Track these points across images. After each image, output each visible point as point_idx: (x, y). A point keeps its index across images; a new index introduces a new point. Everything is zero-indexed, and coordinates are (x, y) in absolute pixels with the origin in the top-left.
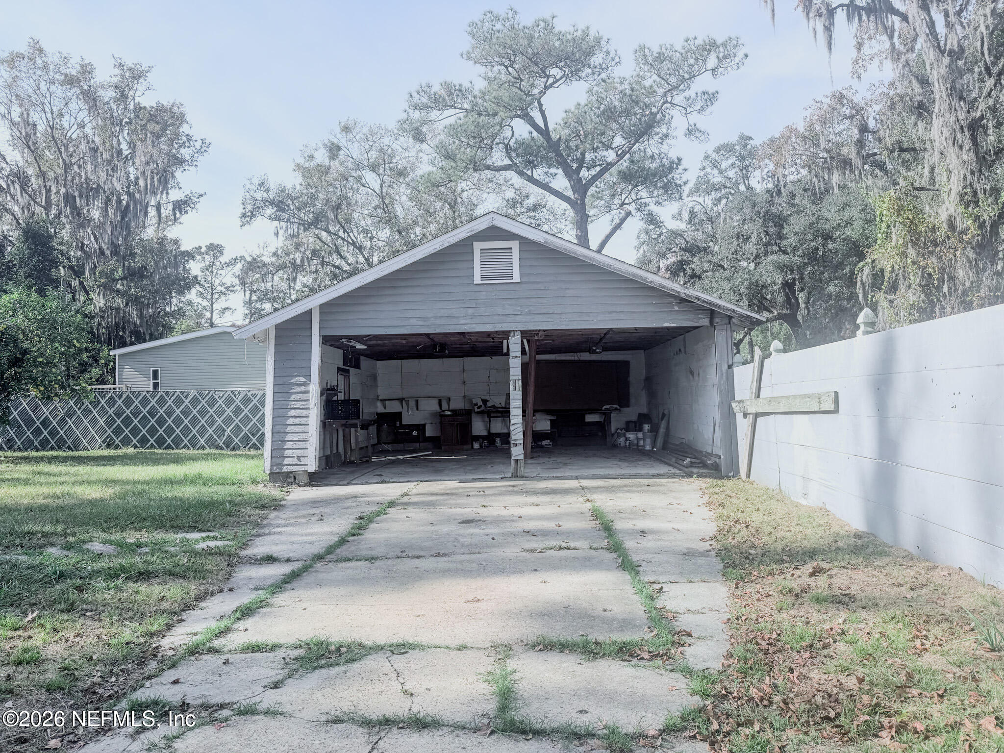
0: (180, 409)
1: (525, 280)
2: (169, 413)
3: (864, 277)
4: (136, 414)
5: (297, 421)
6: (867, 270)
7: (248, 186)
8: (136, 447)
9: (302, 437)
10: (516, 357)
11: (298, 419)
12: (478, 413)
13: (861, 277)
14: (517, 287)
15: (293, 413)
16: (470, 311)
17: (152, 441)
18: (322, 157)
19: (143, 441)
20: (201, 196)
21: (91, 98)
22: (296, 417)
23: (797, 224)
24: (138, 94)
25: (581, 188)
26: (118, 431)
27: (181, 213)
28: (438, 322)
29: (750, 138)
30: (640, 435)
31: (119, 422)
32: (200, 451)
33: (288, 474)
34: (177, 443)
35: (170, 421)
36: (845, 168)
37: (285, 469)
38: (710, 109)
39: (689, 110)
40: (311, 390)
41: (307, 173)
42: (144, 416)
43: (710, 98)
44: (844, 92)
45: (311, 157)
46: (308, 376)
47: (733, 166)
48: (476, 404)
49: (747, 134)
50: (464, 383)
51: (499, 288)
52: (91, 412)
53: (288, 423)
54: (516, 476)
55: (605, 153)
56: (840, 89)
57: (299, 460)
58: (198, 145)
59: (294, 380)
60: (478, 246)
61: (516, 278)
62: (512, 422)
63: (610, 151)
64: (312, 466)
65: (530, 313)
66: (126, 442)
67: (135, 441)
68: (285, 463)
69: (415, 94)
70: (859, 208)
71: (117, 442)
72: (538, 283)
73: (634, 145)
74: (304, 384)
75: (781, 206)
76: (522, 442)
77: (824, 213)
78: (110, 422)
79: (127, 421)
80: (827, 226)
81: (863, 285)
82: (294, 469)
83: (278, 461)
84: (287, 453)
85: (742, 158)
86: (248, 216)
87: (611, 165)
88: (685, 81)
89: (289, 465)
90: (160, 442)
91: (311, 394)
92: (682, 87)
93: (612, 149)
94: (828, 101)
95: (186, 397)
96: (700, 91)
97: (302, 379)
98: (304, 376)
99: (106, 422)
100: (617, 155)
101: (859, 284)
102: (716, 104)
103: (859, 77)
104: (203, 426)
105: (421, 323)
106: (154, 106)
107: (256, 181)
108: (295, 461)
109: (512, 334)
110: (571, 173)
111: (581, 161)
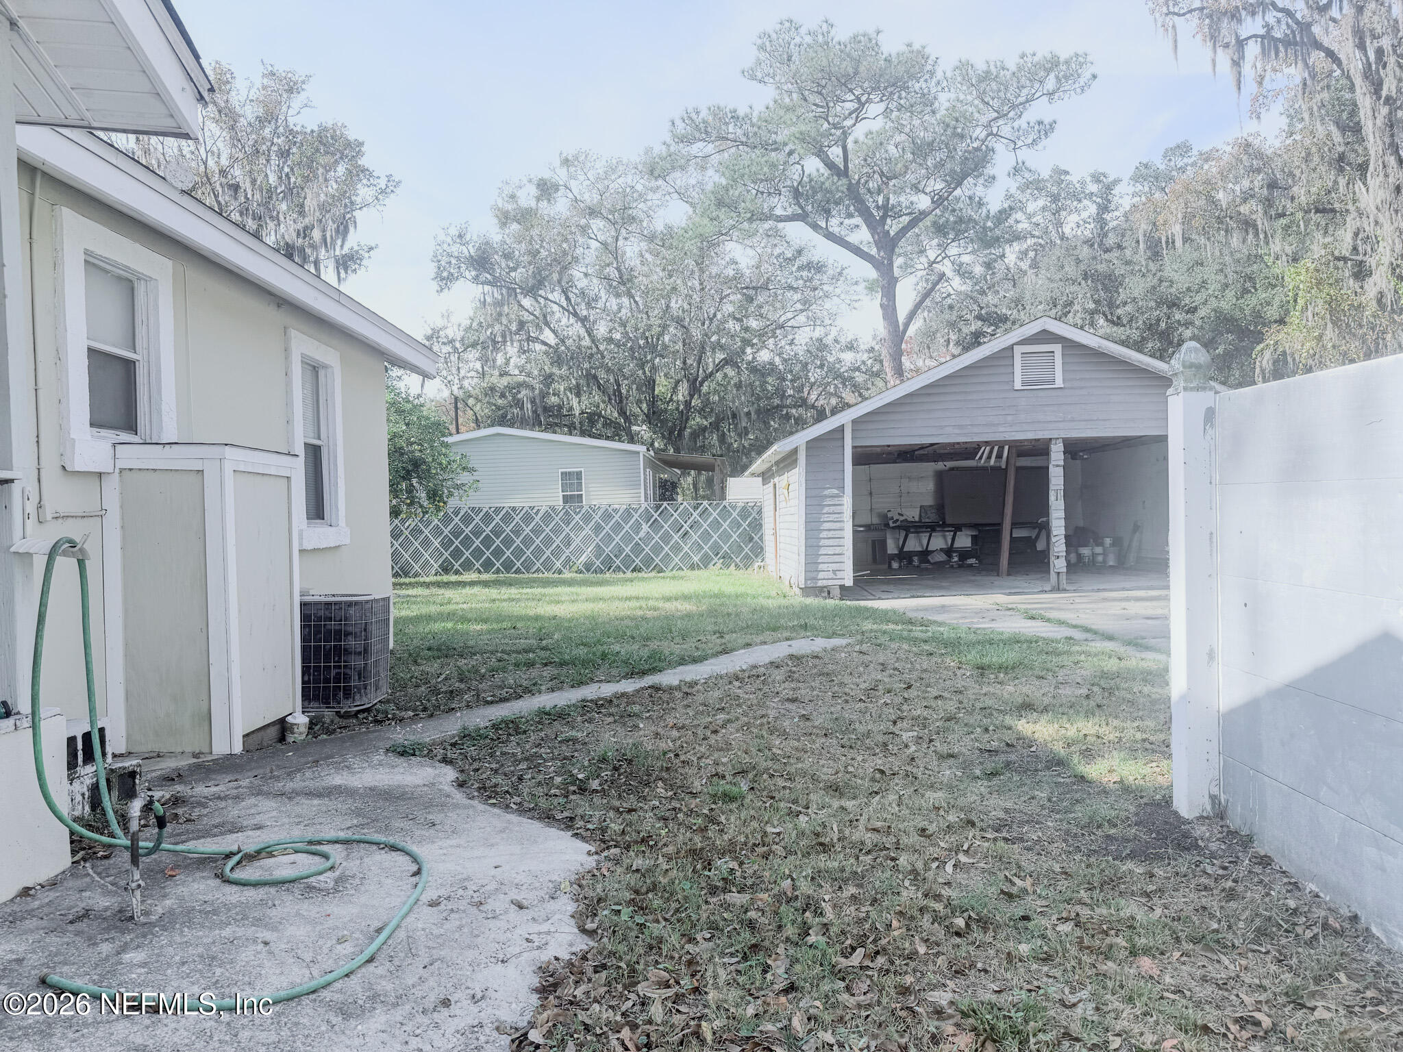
0: (530, 527)
1: (1068, 385)
2: (517, 532)
3: (1264, 362)
4: (477, 533)
5: (830, 534)
6: (1267, 354)
7: (442, 237)
8: (480, 572)
9: (838, 550)
10: (1057, 466)
11: (832, 532)
12: (893, 528)
13: (1261, 362)
14: (1059, 393)
15: (826, 526)
16: (1009, 418)
17: (498, 565)
18: (527, 196)
19: (488, 566)
20: (371, 249)
21: (228, 117)
22: (830, 530)
23: (1136, 287)
24: (291, 112)
25: (888, 244)
26: (457, 554)
27: (346, 273)
28: (975, 430)
29: (1067, 173)
30: (1099, 550)
31: (457, 543)
32: (556, 575)
33: (821, 589)
34: (528, 566)
35: (518, 542)
36: (1247, 231)
37: (820, 583)
38: (1044, 142)
39: (1020, 143)
40: (845, 503)
41: (505, 219)
42: (488, 536)
43: (1045, 129)
44: (1250, 139)
45: (513, 197)
46: (842, 488)
47: (1044, 209)
48: (892, 518)
49: (1063, 168)
50: (871, 494)
51: (1041, 393)
52: (421, 532)
53: (821, 536)
54: (1057, 589)
55: (914, 198)
56: (1245, 135)
57: (836, 575)
58: (382, 183)
59: (827, 492)
60: (1018, 350)
61: (1059, 382)
62: (1055, 533)
63: (922, 196)
64: (849, 582)
65: (1073, 420)
66: (467, 566)
67: (477, 565)
68: (819, 577)
69: (678, 122)
70: (1217, 267)
71: (457, 566)
72: (1082, 388)
73: (955, 189)
74: (837, 496)
75: (1113, 263)
76: (1064, 554)
77: (1168, 272)
78: (446, 544)
79: (467, 542)
80: (1173, 290)
81: (1263, 371)
82: (830, 583)
83: (814, 575)
84: (821, 567)
85: (1055, 198)
86: (445, 279)
87: (923, 214)
88: (1018, 107)
89: (825, 578)
90: (508, 566)
91: (846, 506)
92: (1012, 114)
93: (926, 194)
94: (1228, 149)
95: (536, 514)
96: (1033, 121)
97: (835, 491)
98: (838, 488)
99: (442, 544)
100: (933, 202)
101: (1258, 371)
102: (1052, 136)
103: (1259, 118)
104: (558, 546)
105: (957, 431)
106: (316, 129)
107: (454, 231)
108: (831, 575)
109: (1053, 442)
110: (875, 225)
111: (886, 209)
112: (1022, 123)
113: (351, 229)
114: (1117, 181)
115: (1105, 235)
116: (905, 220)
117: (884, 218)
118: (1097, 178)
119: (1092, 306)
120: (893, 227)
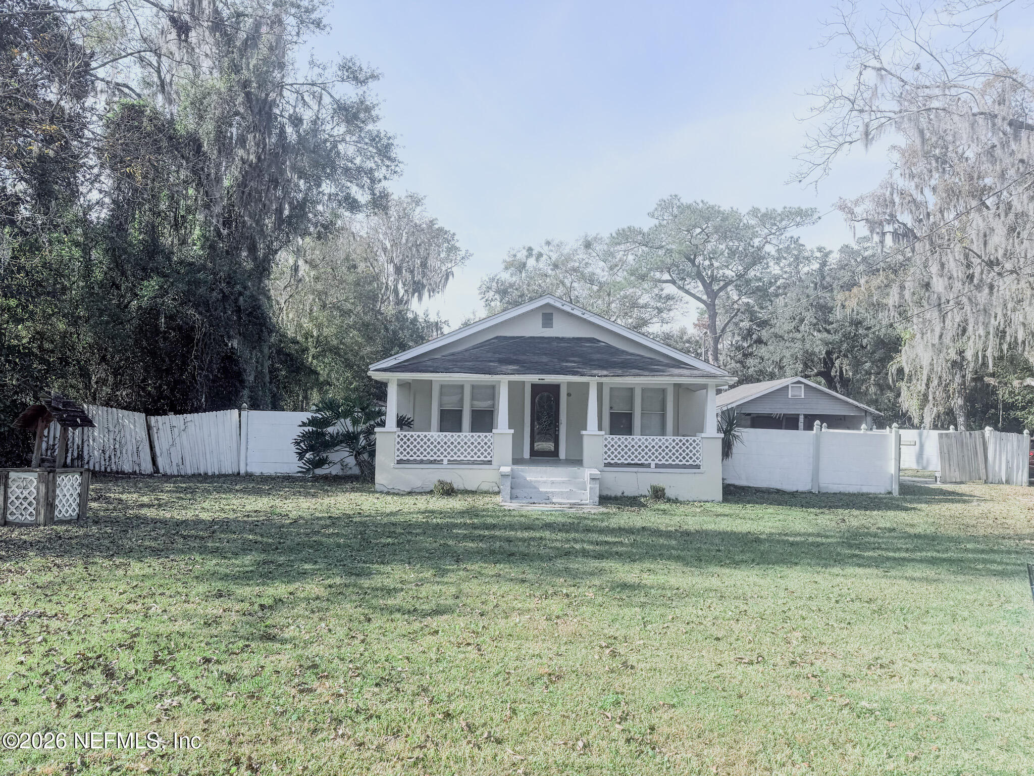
25: (713, 295)
45: (514, 256)
80: (859, 317)
87: (732, 281)
92: (778, 233)
100: (736, 276)
110: (707, 287)
111: (713, 278)
112: (783, 237)
113: (451, 277)
114: (830, 252)
115: (824, 278)
116: (722, 283)
117: (711, 282)
118: (820, 250)
119: (815, 321)
120: (716, 287)
